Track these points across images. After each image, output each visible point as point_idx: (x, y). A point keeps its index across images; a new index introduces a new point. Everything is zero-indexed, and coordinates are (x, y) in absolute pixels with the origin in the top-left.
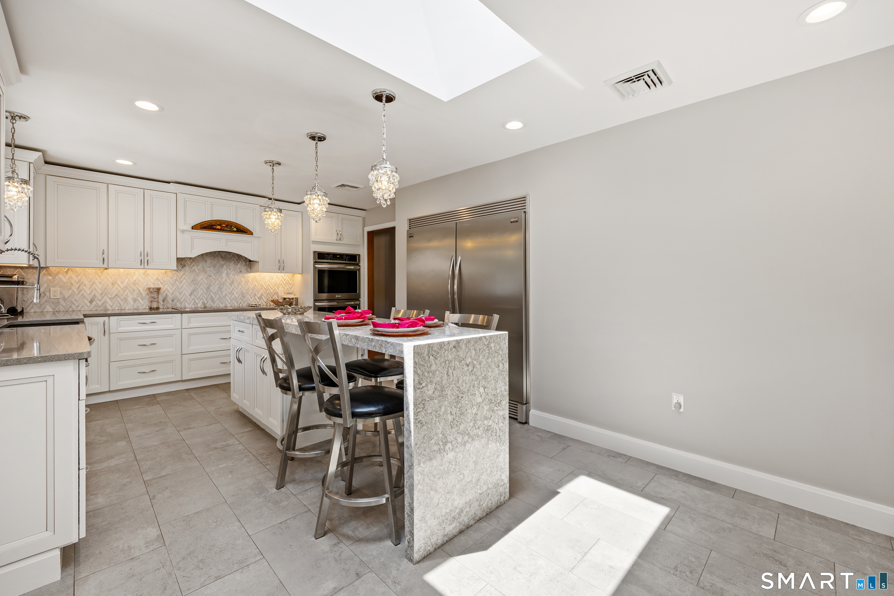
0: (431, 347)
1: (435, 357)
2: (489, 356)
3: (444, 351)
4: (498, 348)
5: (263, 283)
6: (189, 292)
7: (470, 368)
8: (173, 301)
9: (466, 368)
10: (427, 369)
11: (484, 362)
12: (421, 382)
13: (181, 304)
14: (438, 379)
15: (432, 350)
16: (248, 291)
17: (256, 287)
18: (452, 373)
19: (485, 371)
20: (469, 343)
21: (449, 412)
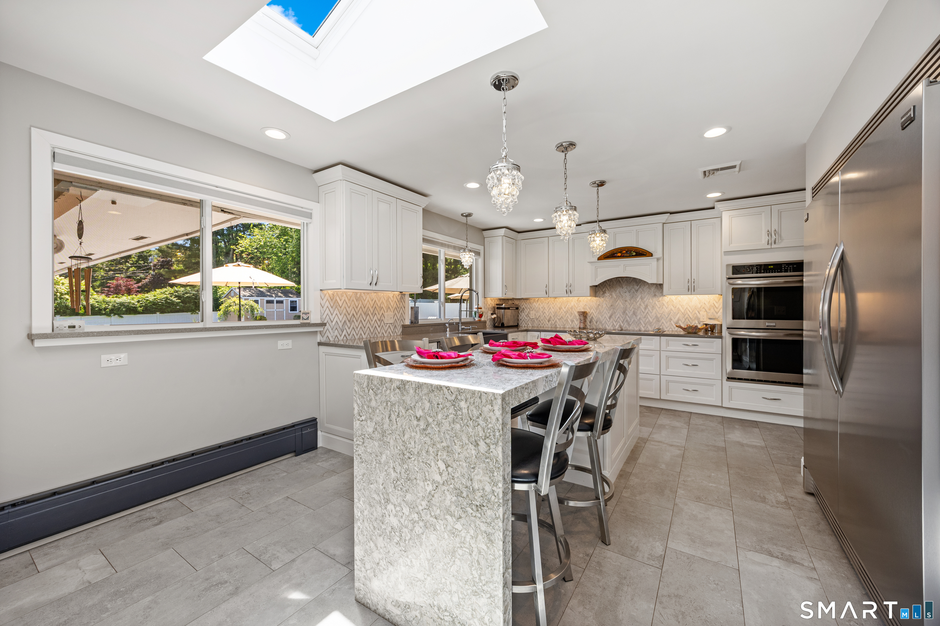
0: (371, 380)
1: (375, 393)
2: (457, 420)
3: (385, 388)
4: (476, 413)
5: (680, 307)
6: (609, 315)
7: (422, 425)
8: (596, 323)
9: (415, 422)
10: (367, 403)
11: (446, 425)
12: (361, 414)
13: (602, 325)
14: (379, 419)
15: (372, 383)
16: (663, 315)
17: (672, 312)
18: (396, 419)
19: (448, 440)
20: (420, 390)
21: (392, 466)
